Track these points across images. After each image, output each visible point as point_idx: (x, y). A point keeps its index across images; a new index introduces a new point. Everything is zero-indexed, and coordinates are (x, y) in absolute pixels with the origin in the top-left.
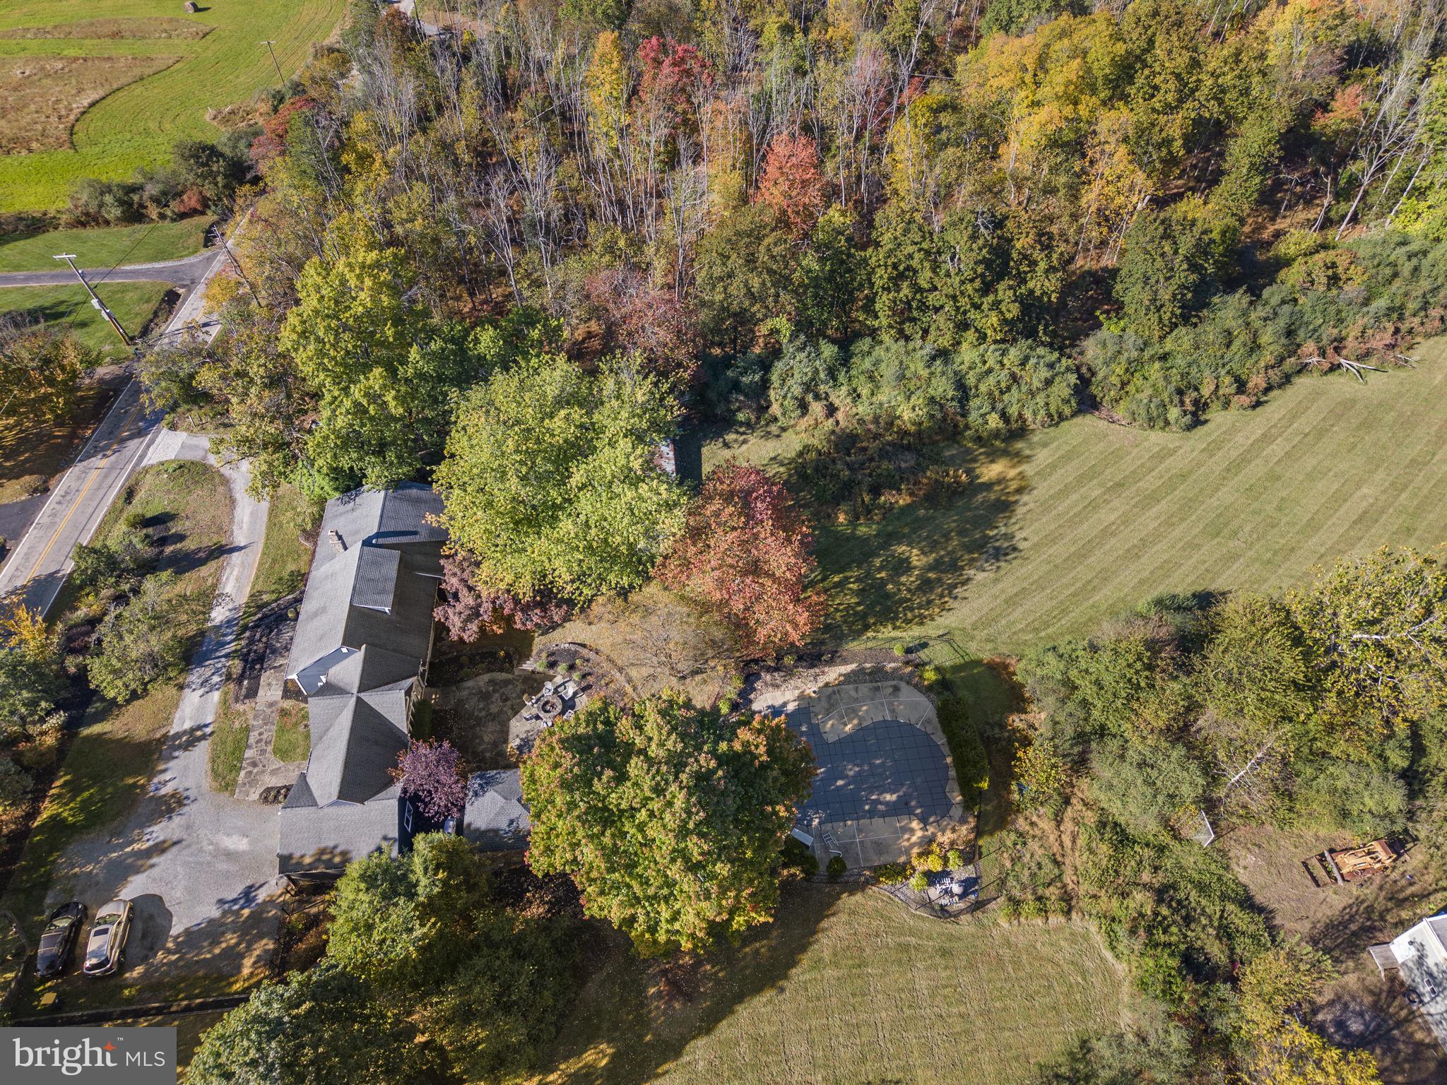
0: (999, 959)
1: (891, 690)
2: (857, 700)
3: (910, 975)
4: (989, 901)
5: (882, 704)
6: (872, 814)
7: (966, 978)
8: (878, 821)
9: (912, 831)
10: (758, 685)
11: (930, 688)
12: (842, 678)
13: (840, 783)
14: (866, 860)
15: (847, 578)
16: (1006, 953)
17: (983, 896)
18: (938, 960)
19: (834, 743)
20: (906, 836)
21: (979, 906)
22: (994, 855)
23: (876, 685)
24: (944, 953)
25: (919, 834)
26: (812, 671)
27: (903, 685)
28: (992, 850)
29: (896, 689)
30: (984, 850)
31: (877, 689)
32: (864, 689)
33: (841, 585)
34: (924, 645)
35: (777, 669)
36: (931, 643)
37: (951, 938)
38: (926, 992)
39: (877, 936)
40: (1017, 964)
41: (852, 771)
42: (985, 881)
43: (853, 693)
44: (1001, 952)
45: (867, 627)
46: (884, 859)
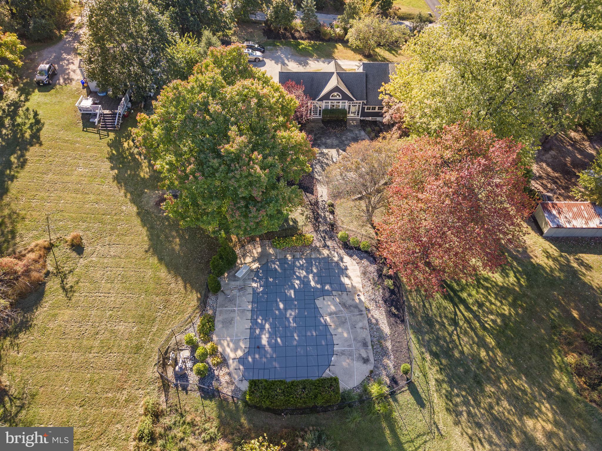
0: (121, 389)
1: (364, 355)
2: (354, 327)
3: (130, 320)
4: (166, 396)
5: (350, 346)
6: (254, 322)
7: (115, 357)
8: (248, 324)
9: (235, 350)
10: (365, 262)
11: (366, 391)
12: (374, 321)
13: (281, 306)
14: (221, 312)
15: (492, 350)
16: (123, 396)
17: (172, 391)
18: (135, 342)
19: (315, 303)
20: (231, 345)
21: (165, 386)
22: (201, 408)
23: (369, 344)
24: (138, 348)
25: (232, 355)
26: (380, 299)
27: (370, 367)
28: (207, 410)
29: (366, 361)
30: (207, 402)
31: (365, 345)
32: (365, 334)
33: (482, 344)
34: (420, 402)
35: (380, 276)
36: (426, 411)
37: (148, 356)
38: (116, 328)
39: (165, 307)
40: (112, 402)
41: (291, 314)
42: (182, 395)
43: (360, 325)
44: (125, 392)
45: (435, 355)
46: (218, 326)
